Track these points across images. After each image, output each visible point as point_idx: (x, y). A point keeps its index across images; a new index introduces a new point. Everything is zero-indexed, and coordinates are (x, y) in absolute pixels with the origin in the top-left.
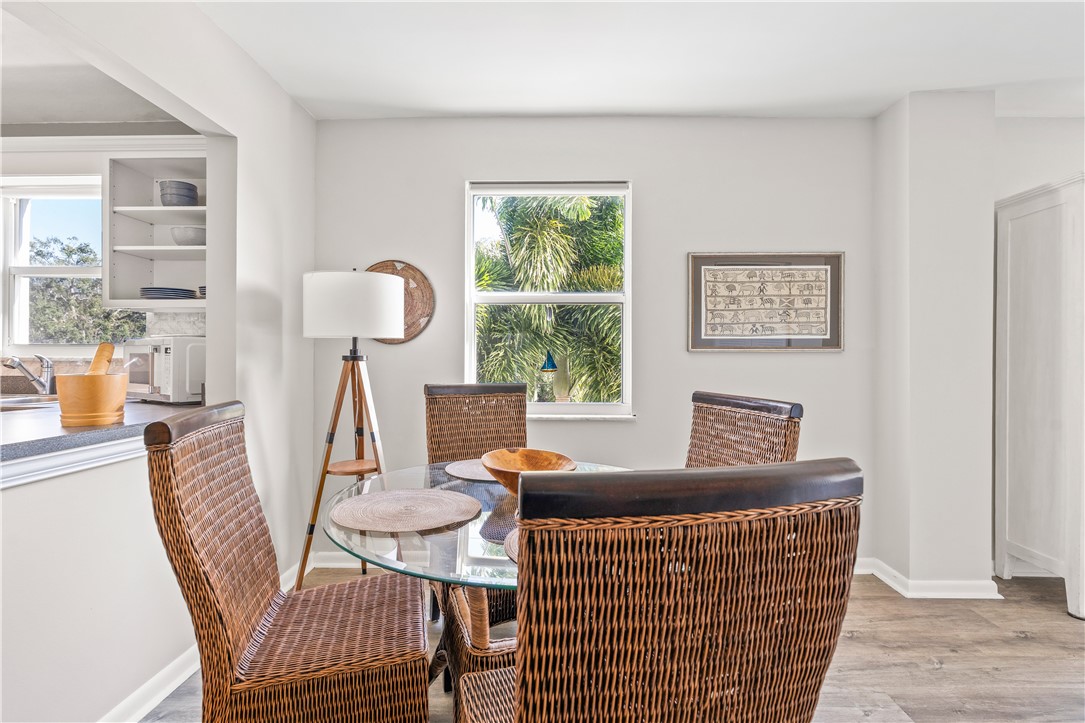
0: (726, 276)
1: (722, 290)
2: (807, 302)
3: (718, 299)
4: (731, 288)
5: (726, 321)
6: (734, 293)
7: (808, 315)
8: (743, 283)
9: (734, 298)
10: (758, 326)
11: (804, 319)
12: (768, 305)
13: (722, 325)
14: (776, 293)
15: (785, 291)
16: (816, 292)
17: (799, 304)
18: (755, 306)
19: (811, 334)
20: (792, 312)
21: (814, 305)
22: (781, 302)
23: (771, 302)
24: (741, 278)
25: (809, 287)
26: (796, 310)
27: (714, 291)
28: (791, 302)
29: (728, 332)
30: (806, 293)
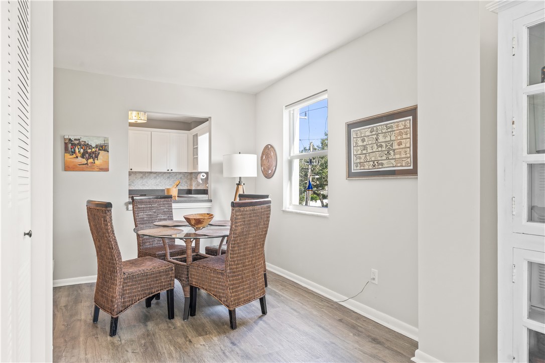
0: (361, 134)
1: (360, 143)
2: (400, 144)
3: (358, 148)
4: (363, 141)
5: (362, 161)
6: (365, 143)
7: (400, 153)
8: (368, 136)
9: (364, 146)
10: (375, 162)
11: (398, 156)
12: (380, 149)
13: (360, 163)
14: (384, 140)
15: (388, 139)
16: (404, 136)
17: (396, 146)
18: (374, 150)
19: (402, 166)
20: (391, 151)
21: (403, 146)
22: (387, 146)
23: (381, 146)
24: (368, 133)
25: (401, 134)
26: (394, 150)
27: (356, 143)
28: (392, 145)
29: (362, 168)
30: (399, 138)
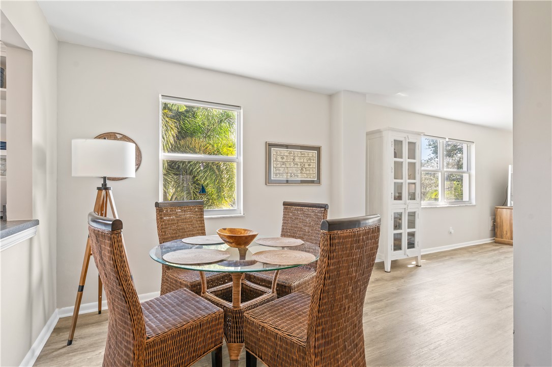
0: (281, 153)
1: (279, 159)
2: (309, 165)
3: (278, 162)
4: (282, 158)
5: (281, 172)
6: (284, 160)
7: (309, 170)
8: (287, 156)
9: (284, 162)
10: (292, 174)
11: (308, 172)
12: (296, 166)
13: (279, 174)
14: (299, 161)
15: (302, 161)
16: (312, 161)
17: (307, 166)
18: (291, 166)
19: (310, 178)
20: (304, 169)
21: (311, 167)
22: (301, 165)
23: (297, 165)
24: (286, 154)
25: (310, 159)
26: (306, 169)
27: (276, 159)
28: (304, 165)
29: (281, 177)
30: (309, 161)
